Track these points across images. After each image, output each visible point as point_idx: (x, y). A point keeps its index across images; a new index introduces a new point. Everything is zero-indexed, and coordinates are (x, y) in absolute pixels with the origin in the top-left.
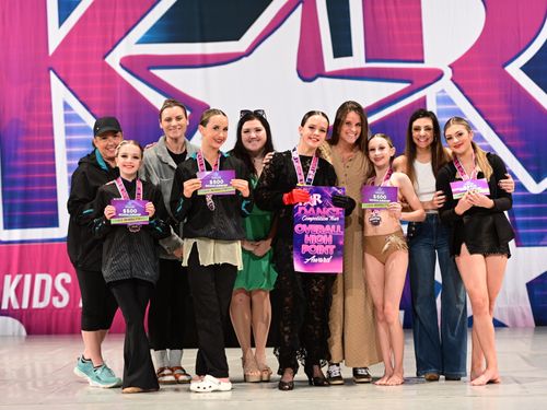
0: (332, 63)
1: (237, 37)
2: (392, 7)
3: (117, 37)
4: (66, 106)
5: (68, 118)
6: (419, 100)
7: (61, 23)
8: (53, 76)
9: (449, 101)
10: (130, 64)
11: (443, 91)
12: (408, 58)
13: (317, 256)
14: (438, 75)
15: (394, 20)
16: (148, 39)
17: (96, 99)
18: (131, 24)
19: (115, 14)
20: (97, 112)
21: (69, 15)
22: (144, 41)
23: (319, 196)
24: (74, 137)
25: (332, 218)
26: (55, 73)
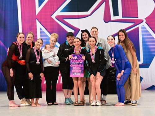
0: (113, 18)
1: (87, 11)
2: (129, 3)
3: (55, 10)
4: (41, 29)
5: (41, 32)
6: (137, 28)
7: (39, 6)
8: (37, 21)
9: (145, 28)
10: (58, 18)
11: (143, 25)
12: (134, 16)
13: (77, 73)
14: (142, 21)
15: (130, 6)
16: (63, 11)
17: (49, 27)
18: (58, 7)
19: (54, 4)
20: (49, 31)
21: (41, 4)
22: (62, 11)
23: (77, 57)
24: (43, 37)
25: (80, 63)
26: (38, 20)
